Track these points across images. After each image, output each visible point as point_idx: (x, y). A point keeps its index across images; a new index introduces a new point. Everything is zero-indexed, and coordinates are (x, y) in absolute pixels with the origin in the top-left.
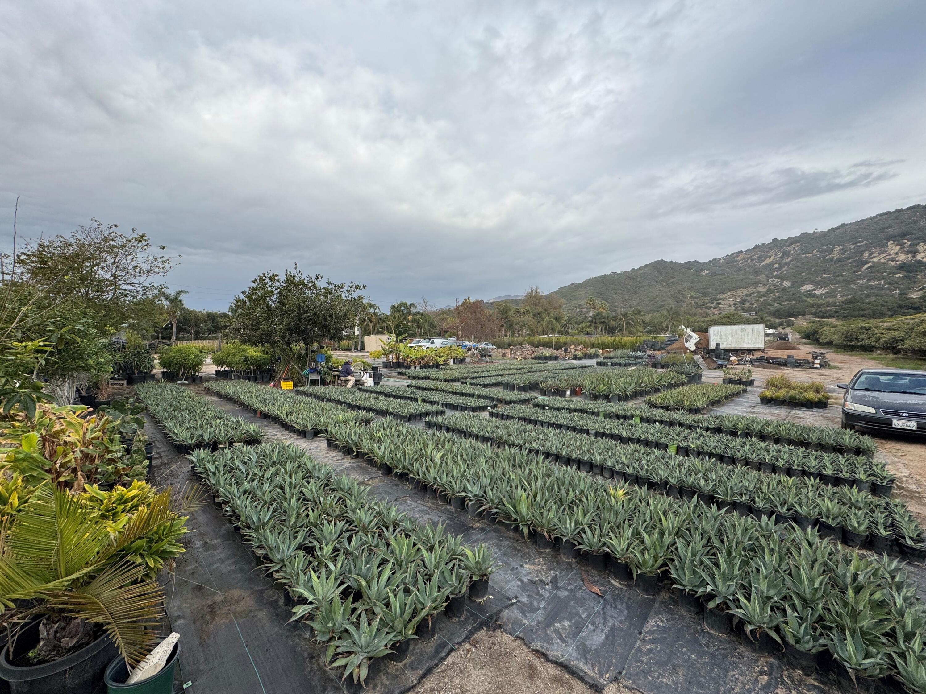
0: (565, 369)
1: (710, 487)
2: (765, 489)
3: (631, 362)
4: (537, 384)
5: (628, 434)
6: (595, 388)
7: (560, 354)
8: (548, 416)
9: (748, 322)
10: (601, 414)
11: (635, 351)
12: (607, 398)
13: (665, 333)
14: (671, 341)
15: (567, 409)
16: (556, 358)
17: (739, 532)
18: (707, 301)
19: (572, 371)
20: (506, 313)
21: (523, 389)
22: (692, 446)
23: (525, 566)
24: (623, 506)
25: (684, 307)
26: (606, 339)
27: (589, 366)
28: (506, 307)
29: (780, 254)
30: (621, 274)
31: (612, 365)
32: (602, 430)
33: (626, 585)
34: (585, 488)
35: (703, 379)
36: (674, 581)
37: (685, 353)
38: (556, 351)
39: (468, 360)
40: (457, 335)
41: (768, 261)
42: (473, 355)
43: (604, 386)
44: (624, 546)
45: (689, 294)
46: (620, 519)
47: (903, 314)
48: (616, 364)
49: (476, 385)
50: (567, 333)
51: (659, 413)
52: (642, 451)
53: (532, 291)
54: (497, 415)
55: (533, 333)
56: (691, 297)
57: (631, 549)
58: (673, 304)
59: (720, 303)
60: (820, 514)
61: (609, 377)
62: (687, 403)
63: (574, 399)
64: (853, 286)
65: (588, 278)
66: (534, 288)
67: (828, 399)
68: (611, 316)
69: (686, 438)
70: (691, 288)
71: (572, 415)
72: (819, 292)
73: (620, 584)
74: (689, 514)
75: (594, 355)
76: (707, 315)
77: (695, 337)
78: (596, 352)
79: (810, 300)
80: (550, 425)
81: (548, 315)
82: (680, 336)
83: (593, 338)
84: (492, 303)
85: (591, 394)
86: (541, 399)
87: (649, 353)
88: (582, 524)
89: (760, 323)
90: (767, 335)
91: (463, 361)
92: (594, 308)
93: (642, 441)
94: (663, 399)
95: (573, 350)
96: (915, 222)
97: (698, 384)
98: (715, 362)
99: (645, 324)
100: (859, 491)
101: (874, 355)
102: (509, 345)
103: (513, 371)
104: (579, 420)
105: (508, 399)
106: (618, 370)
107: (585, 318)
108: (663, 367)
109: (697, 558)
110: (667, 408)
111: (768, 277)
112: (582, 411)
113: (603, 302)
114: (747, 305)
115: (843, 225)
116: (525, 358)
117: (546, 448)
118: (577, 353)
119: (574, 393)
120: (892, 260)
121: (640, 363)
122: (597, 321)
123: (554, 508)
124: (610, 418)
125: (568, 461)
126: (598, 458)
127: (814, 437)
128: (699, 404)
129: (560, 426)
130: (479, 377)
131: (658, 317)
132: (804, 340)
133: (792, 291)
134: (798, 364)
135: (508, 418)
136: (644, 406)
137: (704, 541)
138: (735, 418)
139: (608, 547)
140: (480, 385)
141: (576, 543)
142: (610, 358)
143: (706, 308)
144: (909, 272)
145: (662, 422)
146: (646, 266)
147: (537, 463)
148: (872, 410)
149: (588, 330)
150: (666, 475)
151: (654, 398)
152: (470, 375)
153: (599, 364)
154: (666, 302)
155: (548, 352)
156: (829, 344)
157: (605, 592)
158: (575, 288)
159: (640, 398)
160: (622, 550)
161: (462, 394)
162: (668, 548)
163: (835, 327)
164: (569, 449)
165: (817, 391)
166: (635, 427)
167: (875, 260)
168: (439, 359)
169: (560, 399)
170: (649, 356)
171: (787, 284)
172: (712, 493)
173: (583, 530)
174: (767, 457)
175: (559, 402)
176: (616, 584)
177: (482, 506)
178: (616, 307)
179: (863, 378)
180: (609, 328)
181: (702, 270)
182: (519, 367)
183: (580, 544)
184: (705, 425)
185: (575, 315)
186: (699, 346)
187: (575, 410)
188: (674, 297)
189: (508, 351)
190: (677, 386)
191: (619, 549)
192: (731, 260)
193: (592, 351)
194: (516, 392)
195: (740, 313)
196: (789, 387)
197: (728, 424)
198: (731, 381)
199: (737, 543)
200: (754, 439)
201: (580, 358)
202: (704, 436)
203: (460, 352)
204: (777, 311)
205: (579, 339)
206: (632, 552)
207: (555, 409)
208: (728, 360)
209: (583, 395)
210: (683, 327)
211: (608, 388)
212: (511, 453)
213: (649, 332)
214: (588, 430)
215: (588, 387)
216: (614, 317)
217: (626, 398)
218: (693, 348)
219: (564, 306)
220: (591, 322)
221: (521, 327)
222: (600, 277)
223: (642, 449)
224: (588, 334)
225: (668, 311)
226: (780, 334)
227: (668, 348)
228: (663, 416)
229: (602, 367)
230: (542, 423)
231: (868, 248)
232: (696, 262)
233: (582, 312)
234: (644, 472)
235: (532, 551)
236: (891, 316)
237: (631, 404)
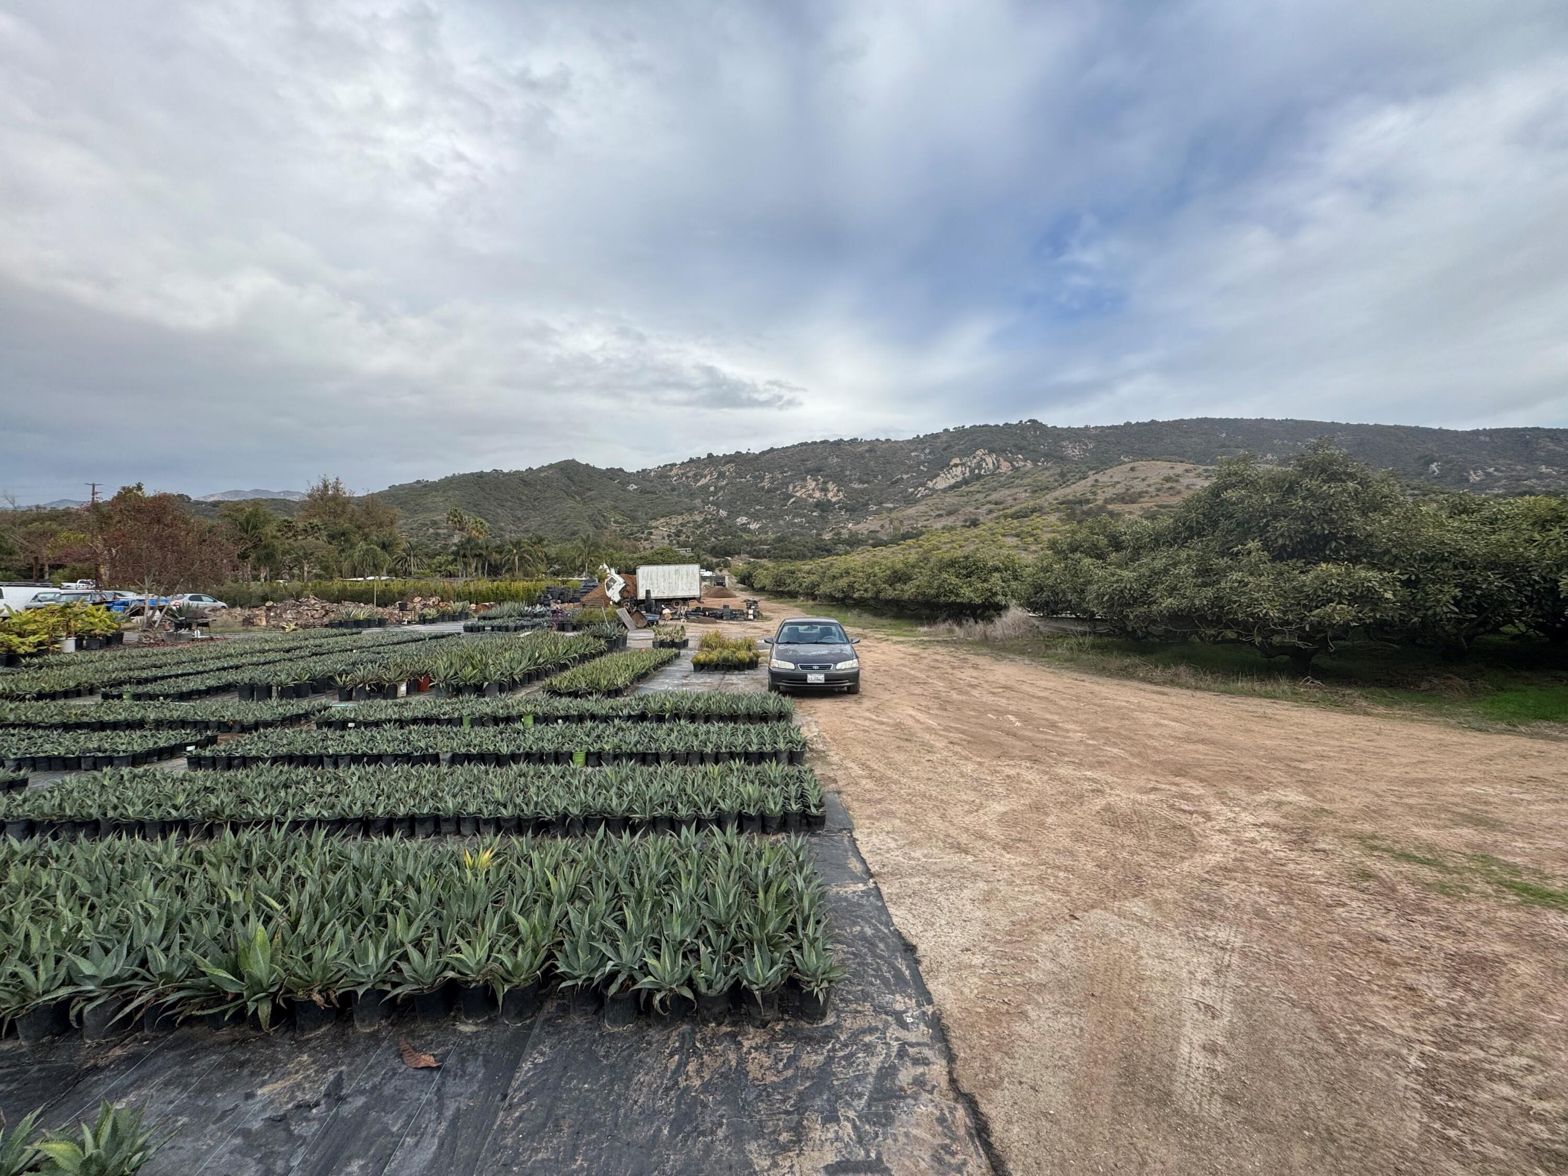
0: (398, 643)
1: (624, 806)
2: (689, 791)
3: (525, 623)
4: (331, 678)
5: (512, 748)
6: (456, 673)
7: (391, 614)
8: (354, 740)
9: (683, 561)
10: (466, 721)
11: (533, 604)
12: (479, 690)
13: (579, 575)
14: (588, 588)
15: (396, 721)
16: (381, 623)
17: (653, 862)
18: (635, 529)
19: (413, 646)
20: (255, 527)
21: (296, 691)
22: (607, 747)
23: (259, 1092)
24: (487, 880)
25: (607, 537)
26: (485, 584)
27: (449, 635)
28: (255, 514)
29: (715, 475)
30: (509, 474)
31: (493, 630)
32: (463, 750)
33: (486, 1023)
34: (415, 871)
35: (630, 643)
36: (564, 977)
37: (607, 605)
38: (380, 609)
39: (128, 636)
40: (97, 578)
41: (703, 481)
42: (151, 624)
43: (474, 668)
44: (482, 953)
45: (613, 517)
46: (480, 905)
47: (819, 557)
48: (500, 628)
49: (153, 697)
50: (407, 573)
51: (562, 704)
52: (532, 773)
53: (326, 487)
54: (213, 762)
55: (327, 572)
56: (615, 522)
57: (494, 954)
58: (591, 531)
59: (651, 533)
60: (742, 804)
61: (482, 652)
62: (604, 682)
63: (415, 699)
64: (781, 522)
65: (450, 475)
66: (332, 481)
67: (758, 657)
68: (493, 545)
69: (598, 737)
70: (615, 508)
71: (406, 731)
72: (754, 526)
73: (476, 1025)
74: (592, 858)
75: (461, 613)
76: (636, 549)
77: (620, 582)
78: (464, 609)
79: (746, 537)
80: (356, 759)
81: (366, 537)
82: (601, 579)
83: (459, 584)
84: (215, 504)
85: (448, 685)
86: (338, 707)
87: (554, 606)
88: (402, 944)
89: (697, 562)
90: (703, 579)
91: (113, 640)
92: (462, 529)
93: (533, 755)
94: (571, 681)
95: (418, 606)
96: (826, 458)
97: (621, 651)
98: (643, 617)
99: (550, 561)
100: (777, 764)
101: (799, 602)
102: (265, 599)
103: (271, 656)
104: (419, 739)
105: (251, 718)
106: (499, 639)
107: (445, 547)
108: (574, 628)
109: (597, 924)
110: (575, 694)
111: (705, 503)
112: (428, 721)
113: (478, 519)
114: (683, 538)
115: (772, 450)
116: (305, 627)
117: (338, 809)
118: (426, 611)
119: (415, 687)
120: (810, 496)
121: (539, 624)
122: (468, 553)
123: (341, 934)
124: (483, 725)
125: (389, 826)
126: (450, 804)
127: (742, 707)
128: (620, 682)
129: (376, 759)
130: (163, 678)
131: (569, 549)
132: (740, 586)
133: (728, 522)
134: (734, 616)
135: (245, 762)
136: (542, 696)
137: (609, 893)
138: (663, 696)
139: (453, 969)
140: (166, 696)
141: (388, 987)
142: (490, 619)
143: (635, 539)
144: (823, 511)
145: (566, 718)
146: (551, 466)
147: (310, 847)
148: (792, 666)
149: (450, 568)
150: (564, 804)
151: (560, 680)
152: (136, 674)
153: (468, 629)
154: (580, 527)
155: (361, 612)
156: (762, 590)
157: (442, 1058)
158: (422, 490)
159: (536, 683)
160: (478, 963)
161: (102, 726)
162: (556, 926)
163: (767, 569)
164: (393, 800)
165: (749, 648)
166: (524, 733)
167: (798, 494)
168: (16, 640)
169: (384, 703)
170: (554, 612)
171: (723, 513)
172: (627, 814)
173: (405, 957)
174: (696, 743)
175: (382, 708)
176: (467, 1028)
177: (131, 1001)
178: (501, 529)
179: (786, 629)
180: (490, 565)
181: (629, 483)
182: (287, 646)
183: (395, 985)
184: (626, 712)
185: (424, 540)
186: (625, 594)
187: (415, 721)
188: (592, 519)
189: (261, 612)
190: (593, 656)
191: (472, 964)
192: (664, 472)
193: (457, 606)
194: (274, 702)
195: (675, 548)
196: (723, 646)
197: (654, 706)
198: (662, 644)
199: (651, 879)
200: (682, 722)
201: (433, 621)
202: (623, 730)
203: (101, 622)
204: (714, 548)
205: (432, 585)
206: (496, 959)
207: (367, 725)
208: (661, 614)
209: (434, 691)
210: (606, 566)
211: (481, 671)
212: (238, 845)
213: (556, 574)
214: (437, 755)
215: (442, 673)
216: (498, 547)
217: (512, 686)
218: (617, 598)
219: (401, 522)
220: (456, 553)
221: (296, 560)
222: (472, 474)
223: (531, 769)
224: (450, 575)
225: (584, 542)
226: (717, 577)
227: (584, 599)
228: (569, 707)
229: (475, 635)
230: (336, 760)
231: (792, 479)
232: (621, 470)
233: (438, 534)
234: (532, 807)
235: (284, 1046)
236: (811, 559)
237: (521, 694)
